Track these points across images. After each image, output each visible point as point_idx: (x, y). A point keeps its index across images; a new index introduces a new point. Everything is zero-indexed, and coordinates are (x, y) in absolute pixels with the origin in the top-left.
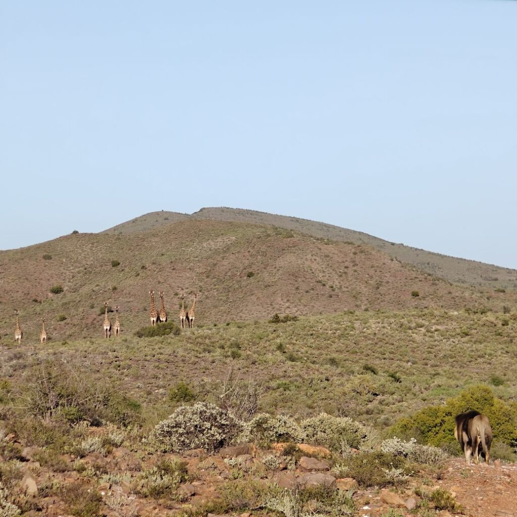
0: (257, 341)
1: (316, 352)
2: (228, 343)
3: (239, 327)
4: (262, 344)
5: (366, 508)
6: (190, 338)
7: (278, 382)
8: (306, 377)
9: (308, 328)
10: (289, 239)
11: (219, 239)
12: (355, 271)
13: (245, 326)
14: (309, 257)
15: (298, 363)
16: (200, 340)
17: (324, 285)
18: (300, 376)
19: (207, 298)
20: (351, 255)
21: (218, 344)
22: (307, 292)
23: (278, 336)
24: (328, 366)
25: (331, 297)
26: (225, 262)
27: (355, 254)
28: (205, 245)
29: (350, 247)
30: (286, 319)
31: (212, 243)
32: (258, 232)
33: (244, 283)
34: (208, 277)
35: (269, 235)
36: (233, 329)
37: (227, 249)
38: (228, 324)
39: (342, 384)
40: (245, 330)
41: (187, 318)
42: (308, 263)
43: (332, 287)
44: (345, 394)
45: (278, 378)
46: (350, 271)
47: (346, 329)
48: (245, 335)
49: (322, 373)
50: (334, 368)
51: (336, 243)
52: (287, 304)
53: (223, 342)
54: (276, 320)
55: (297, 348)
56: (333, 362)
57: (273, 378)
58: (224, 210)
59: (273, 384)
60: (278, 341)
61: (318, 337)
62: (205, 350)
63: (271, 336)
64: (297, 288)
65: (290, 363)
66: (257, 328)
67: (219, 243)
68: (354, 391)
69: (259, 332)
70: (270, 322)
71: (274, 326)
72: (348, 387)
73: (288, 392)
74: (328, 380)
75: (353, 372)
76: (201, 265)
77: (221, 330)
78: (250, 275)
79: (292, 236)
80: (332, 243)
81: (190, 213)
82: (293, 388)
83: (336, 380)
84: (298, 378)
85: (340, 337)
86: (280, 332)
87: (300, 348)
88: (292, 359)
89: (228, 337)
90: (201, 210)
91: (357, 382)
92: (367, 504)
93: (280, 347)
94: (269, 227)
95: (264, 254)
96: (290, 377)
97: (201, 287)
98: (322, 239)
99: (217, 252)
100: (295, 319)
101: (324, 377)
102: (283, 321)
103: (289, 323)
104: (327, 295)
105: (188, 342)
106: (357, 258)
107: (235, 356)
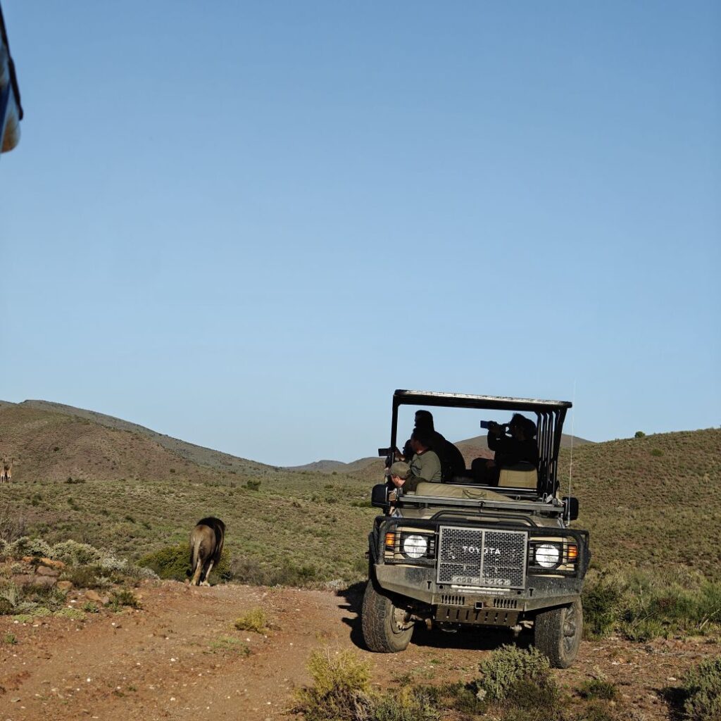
0: (54, 495)
1: (96, 506)
2: (33, 496)
3: (42, 485)
4: (57, 497)
5: (73, 601)
6: (6, 490)
7: (63, 524)
8: (84, 522)
9: (91, 489)
10: (86, 426)
11: (36, 422)
12: (132, 452)
13: (47, 485)
14: (100, 439)
15: (80, 512)
16: (13, 492)
17: (109, 460)
18: (80, 521)
19: (24, 463)
20: (130, 440)
21: (25, 496)
22: (96, 464)
23: (70, 493)
24: (101, 515)
25: (113, 469)
26: (39, 439)
27: (132, 439)
28: (25, 426)
29: (129, 434)
30: (77, 482)
31: (31, 425)
32: (64, 419)
33: (51, 455)
34: (25, 448)
35: (72, 422)
36: (38, 486)
37: (41, 430)
38: (35, 482)
39: (109, 529)
40: (46, 487)
41: (6, 476)
42: (98, 444)
43: (114, 462)
44: (110, 535)
45: (64, 522)
46: (128, 452)
47: (118, 491)
48: (47, 490)
49: (95, 520)
50: (105, 517)
51: (120, 431)
52: (81, 472)
53: (29, 494)
54: (70, 481)
55: (82, 502)
56: (105, 513)
57: (60, 521)
58: (41, 402)
59: (60, 525)
60: (69, 496)
61: (98, 495)
62: (13, 499)
63: (65, 493)
64: (89, 461)
65: (74, 511)
66: (55, 486)
67: (36, 425)
68: (117, 533)
69: (57, 489)
70: (65, 483)
71: (67, 484)
72: (113, 531)
73: (69, 532)
74: (99, 525)
75: (118, 521)
76: (21, 439)
77: (29, 486)
78: (56, 449)
79: (88, 424)
80: (117, 430)
81: (18, 402)
82: (73, 529)
83: (105, 525)
84: (78, 522)
85: (113, 497)
86: (71, 490)
87: (84, 502)
88: (76, 509)
89: (34, 491)
90: (26, 401)
91: (119, 527)
92: (76, 599)
93: (70, 501)
94: (73, 416)
95: (68, 435)
96: (72, 521)
97: (20, 455)
98: (110, 428)
99: (33, 431)
100: (83, 481)
101: (96, 523)
102: (74, 483)
103: (78, 484)
104: (110, 468)
105: (4, 493)
106: (134, 443)
107: (35, 504)
